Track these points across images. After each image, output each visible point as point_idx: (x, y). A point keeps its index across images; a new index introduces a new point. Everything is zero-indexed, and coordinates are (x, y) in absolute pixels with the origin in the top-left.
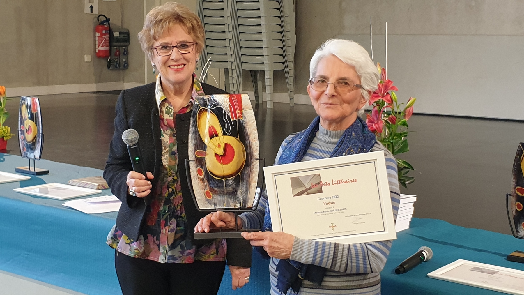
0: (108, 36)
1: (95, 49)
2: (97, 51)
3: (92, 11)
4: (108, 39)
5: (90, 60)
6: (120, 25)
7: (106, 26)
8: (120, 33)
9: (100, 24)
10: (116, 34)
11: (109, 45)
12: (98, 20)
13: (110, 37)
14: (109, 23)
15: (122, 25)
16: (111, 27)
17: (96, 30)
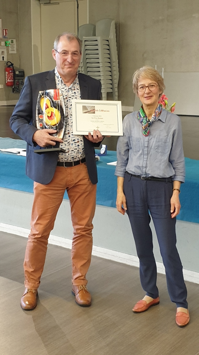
0: (13, 73)
1: (6, 81)
2: (7, 82)
3: (3, 60)
4: (13, 75)
5: (3, 88)
6: (19, 67)
7: (11, 68)
8: (19, 72)
9: (8, 67)
10: (17, 73)
11: (13, 79)
12: (7, 65)
13: (14, 74)
14: (13, 67)
15: (20, 67)
16: (14, 69)
17: (6, 70)
